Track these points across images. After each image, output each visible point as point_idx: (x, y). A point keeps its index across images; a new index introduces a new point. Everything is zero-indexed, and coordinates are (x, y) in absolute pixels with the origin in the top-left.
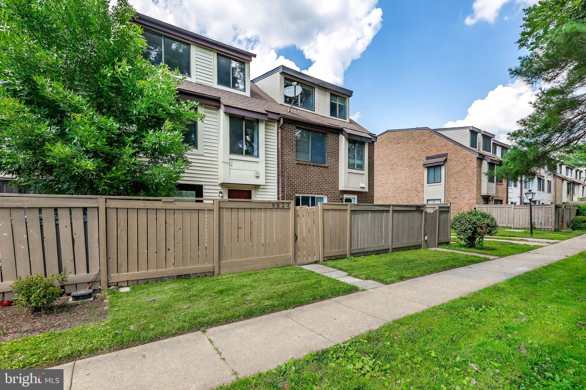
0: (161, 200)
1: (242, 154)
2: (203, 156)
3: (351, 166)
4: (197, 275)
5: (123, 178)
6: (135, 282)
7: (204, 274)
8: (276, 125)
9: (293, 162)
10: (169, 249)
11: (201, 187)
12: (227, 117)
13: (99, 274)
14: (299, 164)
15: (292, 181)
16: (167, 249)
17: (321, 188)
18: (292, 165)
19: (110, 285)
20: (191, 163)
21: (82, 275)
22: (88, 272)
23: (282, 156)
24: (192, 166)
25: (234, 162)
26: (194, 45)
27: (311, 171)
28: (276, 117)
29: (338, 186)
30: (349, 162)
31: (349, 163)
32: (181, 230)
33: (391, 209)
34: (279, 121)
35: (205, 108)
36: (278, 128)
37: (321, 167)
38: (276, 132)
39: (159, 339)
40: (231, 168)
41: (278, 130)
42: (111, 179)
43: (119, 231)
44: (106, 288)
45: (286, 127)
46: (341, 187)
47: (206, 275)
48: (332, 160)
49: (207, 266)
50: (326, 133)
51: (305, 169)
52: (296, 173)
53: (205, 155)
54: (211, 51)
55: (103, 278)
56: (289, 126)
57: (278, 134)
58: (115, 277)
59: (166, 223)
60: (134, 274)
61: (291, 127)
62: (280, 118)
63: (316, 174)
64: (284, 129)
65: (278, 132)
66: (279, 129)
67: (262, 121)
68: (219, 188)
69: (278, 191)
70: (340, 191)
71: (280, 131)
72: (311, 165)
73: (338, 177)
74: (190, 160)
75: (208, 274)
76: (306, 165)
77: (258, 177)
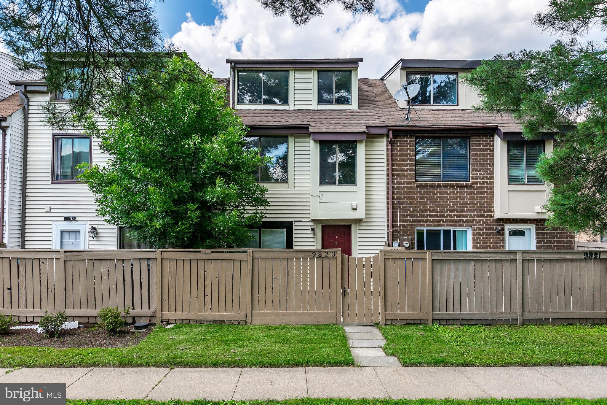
0: (200, 252)
1: (334, 183)
2: (293, 190)
3: (512, 180)
4: (231, 322)
5: (186, 230)
6: (181, 322)
7: (237, 322)
8: (385, 140)
9: (411, 184)
10: (207, 296)
11: (291, 223)
12: (317, 144)
13: (155, 311)
14: (420, 186)
15: (409, 209)
16: (205, 296)
17: (460, 217)
18: (409, 189)
19: (163, 321)
20: (270, 202)
21: (145, 311)
22: (149, 309)
23: (393, 179)
24: (270, 206)
25: (324, 193)
26: (292, 70)
27: (442, 194)
28: (384, 131)
29: (493, 212)
30: (510, 174)
31: (509, 176)
32: (218, 278)
33: (519, 257)
34: (388, 135)
35: (296, 137)
36: (387, 144)
37: (460, 186)
38: (385, 149)
39: (143, 366)
40: (321, 201)
41: (387, 146)
42: (178, 232)
43: (170, 278)
44: (159, 322)
45: (399, 141)
46: (498, 214)
47: (239, 323)
48: (481, 174)
49: (241, 315)
50: (469, 137)
51: (431, 192)
52: (415, 199)
53: (296, 188)
54: (311, 70)
55: (158, 314)
56: (404, 138)
57: (387, 151)
58: (167, 315)
59: (205, 272)
60: (180, 315)
61: (407, 138)
62: (389, 131)
63: (450, 197)
64: (397, 143)
65: (387, 149)
66: (389, 144)
67: (361, 141)
68: (311, 224)
69: (388, 225)
70: (497, 219)
71: (390, 147)
72: (440, 186)
73: (492, 198)
74: (269, 200)
75: (241, 323)
76: (433, 186)
77: (355, 209)
